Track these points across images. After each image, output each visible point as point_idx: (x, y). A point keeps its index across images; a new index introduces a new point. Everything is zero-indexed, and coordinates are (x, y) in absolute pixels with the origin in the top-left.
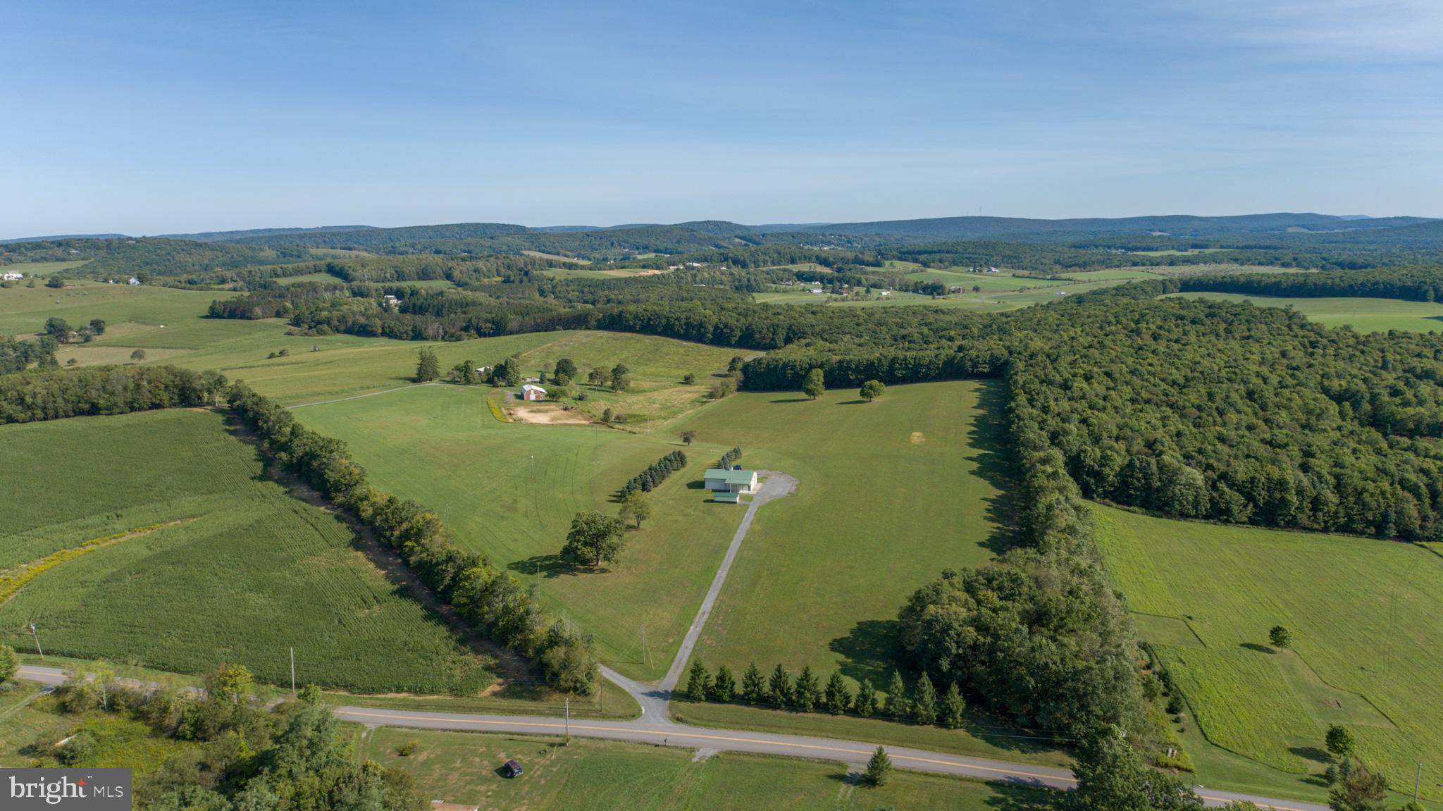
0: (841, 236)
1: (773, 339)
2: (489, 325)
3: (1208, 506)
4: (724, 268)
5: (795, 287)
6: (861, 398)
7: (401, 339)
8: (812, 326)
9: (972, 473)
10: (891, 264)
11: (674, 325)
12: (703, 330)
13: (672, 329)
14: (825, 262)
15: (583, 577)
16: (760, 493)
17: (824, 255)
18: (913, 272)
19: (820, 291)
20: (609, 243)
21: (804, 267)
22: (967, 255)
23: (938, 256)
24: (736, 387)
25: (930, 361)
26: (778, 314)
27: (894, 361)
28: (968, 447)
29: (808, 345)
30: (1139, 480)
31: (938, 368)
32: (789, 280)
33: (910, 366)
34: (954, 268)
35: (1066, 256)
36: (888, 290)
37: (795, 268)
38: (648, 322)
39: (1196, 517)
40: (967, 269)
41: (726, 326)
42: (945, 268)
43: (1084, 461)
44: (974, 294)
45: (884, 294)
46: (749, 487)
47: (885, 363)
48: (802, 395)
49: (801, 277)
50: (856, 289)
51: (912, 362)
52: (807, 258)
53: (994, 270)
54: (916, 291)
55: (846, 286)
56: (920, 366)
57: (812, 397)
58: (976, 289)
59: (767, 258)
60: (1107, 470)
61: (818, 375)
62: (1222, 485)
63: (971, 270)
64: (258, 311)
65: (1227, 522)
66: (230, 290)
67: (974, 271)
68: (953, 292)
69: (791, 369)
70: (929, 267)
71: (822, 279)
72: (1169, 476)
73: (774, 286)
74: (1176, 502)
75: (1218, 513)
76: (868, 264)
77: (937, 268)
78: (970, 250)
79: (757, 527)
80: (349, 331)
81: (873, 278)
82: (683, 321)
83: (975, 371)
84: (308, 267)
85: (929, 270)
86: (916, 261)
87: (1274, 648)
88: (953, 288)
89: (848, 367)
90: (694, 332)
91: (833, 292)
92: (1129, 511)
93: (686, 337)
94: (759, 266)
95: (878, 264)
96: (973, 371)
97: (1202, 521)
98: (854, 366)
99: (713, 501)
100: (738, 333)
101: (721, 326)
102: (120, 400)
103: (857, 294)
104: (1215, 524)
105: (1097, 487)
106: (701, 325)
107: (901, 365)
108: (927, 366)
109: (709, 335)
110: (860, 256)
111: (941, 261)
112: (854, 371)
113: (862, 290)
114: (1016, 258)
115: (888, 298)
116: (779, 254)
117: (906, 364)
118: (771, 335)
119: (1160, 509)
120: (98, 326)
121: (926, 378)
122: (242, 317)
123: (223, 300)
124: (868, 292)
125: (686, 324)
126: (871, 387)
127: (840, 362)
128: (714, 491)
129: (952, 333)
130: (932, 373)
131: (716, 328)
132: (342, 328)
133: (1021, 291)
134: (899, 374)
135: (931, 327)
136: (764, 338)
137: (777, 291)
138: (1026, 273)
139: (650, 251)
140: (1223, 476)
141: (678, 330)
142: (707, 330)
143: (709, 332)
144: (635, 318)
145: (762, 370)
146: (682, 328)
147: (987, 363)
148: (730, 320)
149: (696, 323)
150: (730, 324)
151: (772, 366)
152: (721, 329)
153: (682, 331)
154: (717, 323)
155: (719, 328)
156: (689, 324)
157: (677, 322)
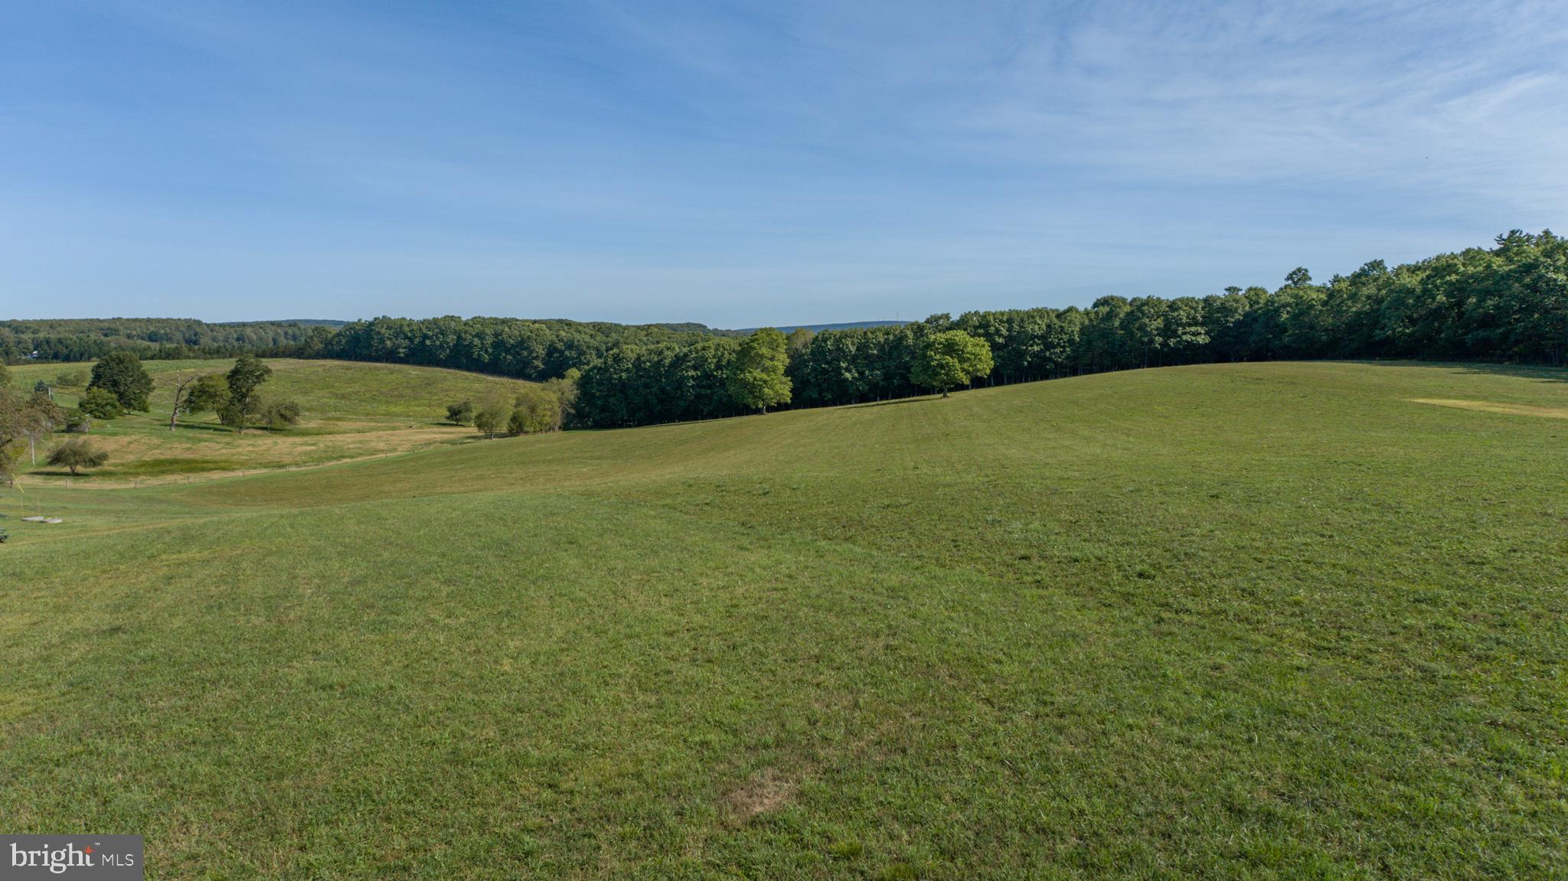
11: (471, 345)
12: (526, 353)
13: (469, 355)
25: (1049, 326)
31: (1071, 342)
33: (1001, 340)
38: (423, 343)
41: (570, 346)
51: (1004, 332)
69: (695, 368)
82: (489, 340)
83: (1172, 342)
89: (838, 349)
90: (509, 357)
96: (1164, 345)
98: (853, 349)
101: (560, 346)
106: (522, 344)
108: (1043, 337)
109: (536, 363)
112: (853, 360)
125: (495, 345)
130: (1058, 355)
131: (551, 350)
141: (479, 355)
142: (534, 355)
143: (536, 358)
144: (397, 335)
145: (624, 375)
146: (486, 352)
147: (1196, 324)
148: (577, 336)
149: (512, 342)
150: (578, 341)
151: (648, 364)
152: (561, 352)
153: (487, 356)
154: (553, 342)
155: (556, 350)
156: (499, 345)
157: (477, 341)
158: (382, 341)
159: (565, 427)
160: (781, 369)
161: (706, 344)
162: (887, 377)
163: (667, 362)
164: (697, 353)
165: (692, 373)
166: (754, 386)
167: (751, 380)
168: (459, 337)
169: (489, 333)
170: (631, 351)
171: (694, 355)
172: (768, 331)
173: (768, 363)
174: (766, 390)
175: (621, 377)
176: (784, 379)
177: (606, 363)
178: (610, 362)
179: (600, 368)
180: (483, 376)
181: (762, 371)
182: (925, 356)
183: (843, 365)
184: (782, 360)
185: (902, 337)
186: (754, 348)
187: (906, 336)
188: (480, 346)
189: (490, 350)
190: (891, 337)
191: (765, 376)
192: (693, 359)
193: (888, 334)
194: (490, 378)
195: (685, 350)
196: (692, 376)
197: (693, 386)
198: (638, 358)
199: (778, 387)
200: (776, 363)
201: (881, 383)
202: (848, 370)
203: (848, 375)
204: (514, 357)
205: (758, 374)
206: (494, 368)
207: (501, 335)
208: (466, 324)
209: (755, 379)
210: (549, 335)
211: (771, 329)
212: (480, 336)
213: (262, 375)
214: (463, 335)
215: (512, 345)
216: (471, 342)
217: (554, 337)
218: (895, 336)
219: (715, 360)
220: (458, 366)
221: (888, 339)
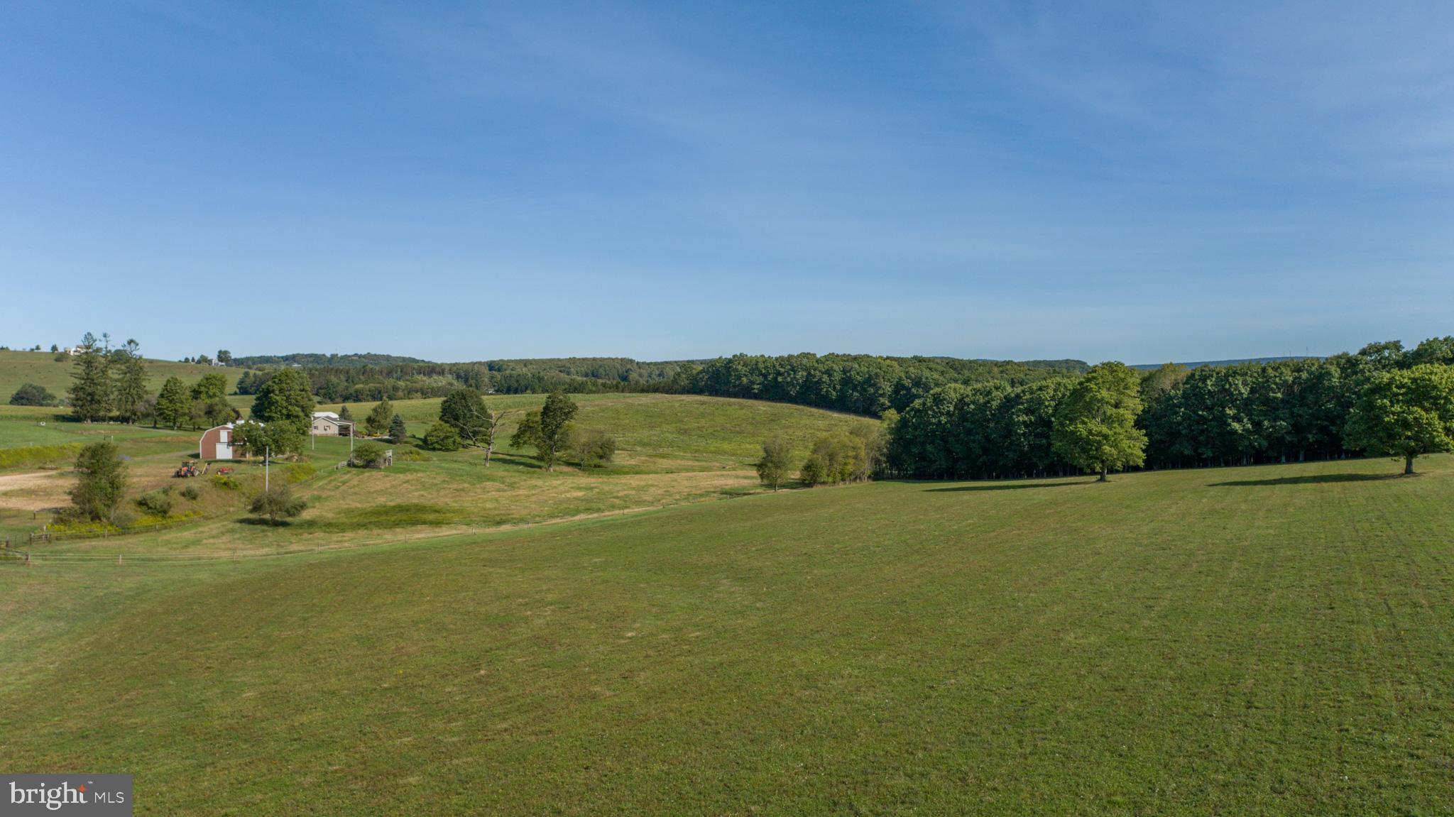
11: (820, 382)
12: (872, 390)
13: (818, 392)
24: (867, 468)
38: (775, 379)
41: (917, 383)
82: (837, 377)
89: (1224, 390)
90: (856, 394)
98: (1245, 391)
101: (907, 383)
106: (869, 381)
109: (882, 400)
125: (843, 382)
131: (898, 387)
141: (827, 392)
142: (881, 392)
143: (882, 395)
144: (752, 372)
145: (944, 420)
146: (834, 389)
148: (927, 373)
149: (859, 378)
150: (927, 378)
151: (972, 407)
152: (909, 389)
153: (834, 393)
154: (900, 378)
155: (904, 387)
156: (847, 382)
157: (825, 378)
158: (739, 378)
159: (877, 476)
160: (1130, 418)
161: (1044, 383)
162: (1297, 428)
163: (995, 404)
164: (1031, 393)
165: (1023, 418)
166: (1088, 442)
167: (1085, 433)
168: (809, 374)
169: (837, 369)
170: (954, 390)
171: (1028, 396)
172: (1111, 367)
173: (1110, 411)
174: (1107, 448)
175: (940, 421)
176: (1135, 432)
177: (924, 404)
178: (929, 402)
179: (918, 410)
180: (829, 413)
181: (1103, 421)
182: (1370, 406)
183: (1230, 412)
184: (1134, 405)
185: (1321, 376)
186: (1090, 390)
187: (1329, 374)
188: (828, 382)
189: (838, 387)
190: (1304, 375)
191: (1105, 430)
192: (1028, 401)
193: (1299, 370)
194: (836, 415)
195: (1019, 390)
196: (1024, 422)
197: (1024, 434)
198: (961, 400)
199: (1125, 444)
200: (1121, 411)
201: (1288, 438)
202: (1237, 419)
203: (1236, 426)
204: (861, 394)
205: (1095, 426)
206: (841, 404)
207: (850, 371)
208: (818, 361)
209: (1090, 432)
210: (898, 372)
211: (1119, 364)
212: (829, 372)
213: (569, 412)
214: (812, 372)
215: (859, 382)
216: (820, 379)
217: (903, 375)
218: (1310, 373)
219: (1053, 403)
220: (809, 403)
221: (1300, 378)
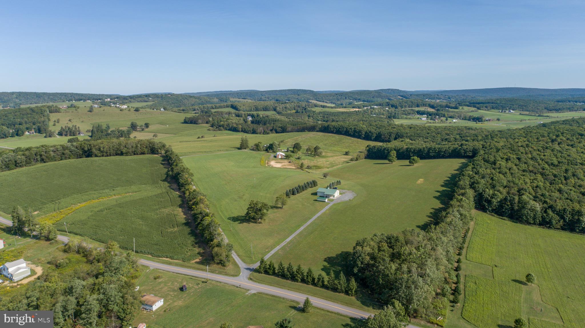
0: (446, 96)
1: (389, 138)
2: (280, 129)
3: (541, 219)
4: (387, 109)
5: (415, 117)
6: (409, 164)
7: (248, 133)
8: (407, 133)
9: (435, 197)
10: (462, 108)
11: (349, 131)
14: (432, 107)
15: (252, 224)
16: (338, 198)
17: (432, 104)
18: (472, 111)
19: (426, 119)
20: (344, 98)
21: (422, 109)
22: (502, 105)
23: (485, 105)
24: (364, 157)
25: (446, 150)
26: (394, 128)
27: (430, 149)
28: (440, 186)
29: (402, 141)
30: (508, 205)
31: (449, 153)
32: (413, 114)
33: (437, 151)
34: (493, 110)
35: (551, 105)
36: (456, 119)
37: (417, 109)
39: (534, 224)
40: (498, 111)
41: (370, 132)
42: (488, 110)
43: (484, 195)
44: (497, 122)
45: (454, 121)
46: (334, 196)
47: (426, 150)
48: (387, 161)
49: (419, 113)
50: (442, 118)
52: (424, 105)
53: (512, 111)
54: (469, 120)
55: (437, 117)
56: (441, 151)
57: (391, 163)
58: (498, 120)
59: (406, 104)
60: (494, 200)
61: (394, 154)
62: (550, 212)
63: (501, 111)
64: (200, 121)
65: (549, 228)
66: (194, 113)
67: (502, 112)
68: (487, 121)
69: (387, 151)
70: (480, 109)
71: (429, 114)
72: (523, 205)
73: (405, 116)
74: (524, 217)
75: (545, 223)
76: (452, 108)
77: (484, 110)
78: (503, 102)
79: (328, 212)
80: (230, 130)
81: (451, 114)
82: (353, 130)
84: (224, 105)
85: (480, 111)
86: (475, 107)
87: (527, 282)
88: (487, 119)
89: (410, 151)
90: (357, 134)
91: (431, 119)
92: (502, 219)
93: (354, 136)
94: (403, 108)
95: (456, 108)
96: (464, 155)
97: (537, 226)
98: (412, 151)
99: (316, 200)
100: (375, 135)
101: (368, 132)
102: (130, 151)
103: (442, 120)
104: (544, 228)
105: (488, 207)
106: (360, 131)
107: (433, 151)
108: (444, 152)
110: (449, 104)
111: (486, 107)
112: (413, 153)
113: (444, 119)
114: (525, 106)
115: (455, 123)
116: (412, 103)
117: (435, 151)
118: (389, 137)
119: (517, 219)
120: (147, 125)
121: (443, 157)
122: (195, 123)
123: (189, 117)
124: (447, 120)
125: (354, 131)
126: (413, 160)
127: (407, 148)
128: (320, 197)
129: (469, 138)
130: (446, 155)
131: (366, 133)
132: (228, 128)
133: (521, 121)
134: (432, 154)
135: (461, 135)
136: (386, 138)
137: (406, 118)
138: (528, 113)
139: (361, 101)
140: (551, 207)
144: (334, 128)
146: (352, 132)
147: (471, 151)
149: (358, 130)
151: (379, 149)
157: (350, 130)
158: (331, 129)
159: (366, 158)
163: (383, 149)
168: (347, 129)
175: (375, 151)
180: (351, 138)
195: (386, 147)
207: (355, 128)
210: (366, 129)
220: (346, 135)
